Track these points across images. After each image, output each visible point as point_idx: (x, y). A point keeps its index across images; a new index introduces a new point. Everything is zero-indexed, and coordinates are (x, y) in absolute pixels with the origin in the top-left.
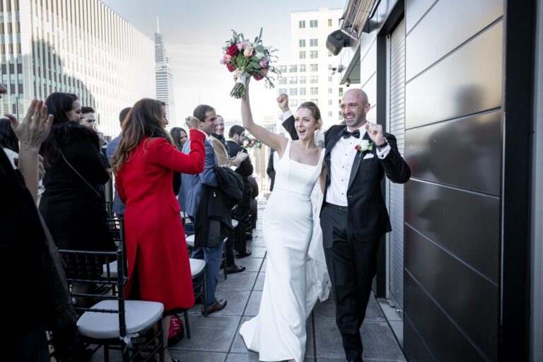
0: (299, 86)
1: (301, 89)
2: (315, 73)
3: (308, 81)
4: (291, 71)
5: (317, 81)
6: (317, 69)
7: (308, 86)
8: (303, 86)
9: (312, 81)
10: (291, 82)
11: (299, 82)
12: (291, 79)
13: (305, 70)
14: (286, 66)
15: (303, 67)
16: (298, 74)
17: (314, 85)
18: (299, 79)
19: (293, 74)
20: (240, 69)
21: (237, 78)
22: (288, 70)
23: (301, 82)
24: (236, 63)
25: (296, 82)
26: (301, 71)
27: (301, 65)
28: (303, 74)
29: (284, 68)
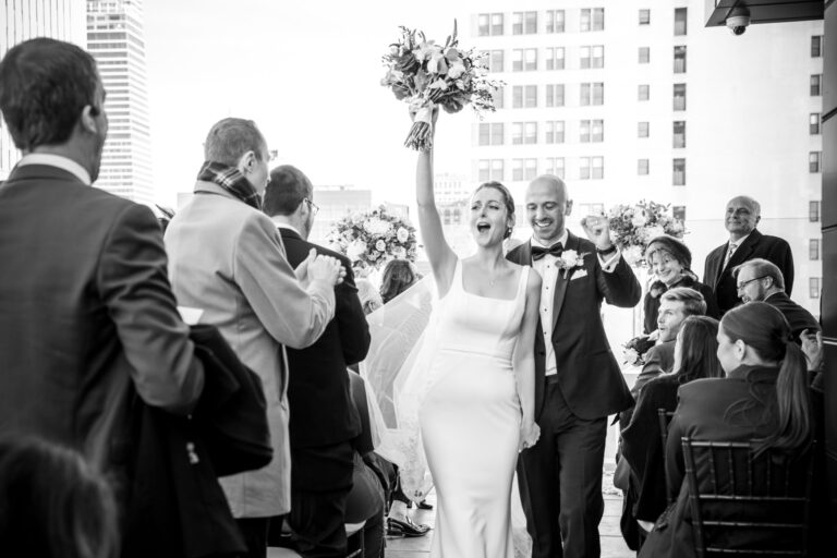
0: (542, 78)
1: (550, 87)
2: (595, 37)
3: (573, 61)
4: (518, 29)
5: (599, 63)
6: (601, 24)
7: (573, 77)
8: (556, 77)
9: (586, 63)
10: (519, 66)
11: (542, 64)
12: (517, 57)
13: (562, 28)
14: (502, 15)
15: (559, 18)
16: (543, 40)
17: (592, 76)
18: (545, 56)
19: (527, 40)
20: (421, 96)
21: (415, 113)
22: (508, 28)
23: (550, 65)
24: (413, 85)
25: (534, 66)
26: (551, 28)
27: (551, 12)
28: (557, 39)
29: (496, 21)
